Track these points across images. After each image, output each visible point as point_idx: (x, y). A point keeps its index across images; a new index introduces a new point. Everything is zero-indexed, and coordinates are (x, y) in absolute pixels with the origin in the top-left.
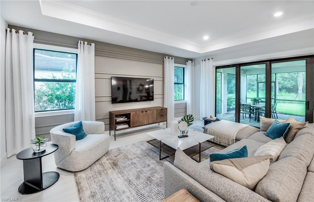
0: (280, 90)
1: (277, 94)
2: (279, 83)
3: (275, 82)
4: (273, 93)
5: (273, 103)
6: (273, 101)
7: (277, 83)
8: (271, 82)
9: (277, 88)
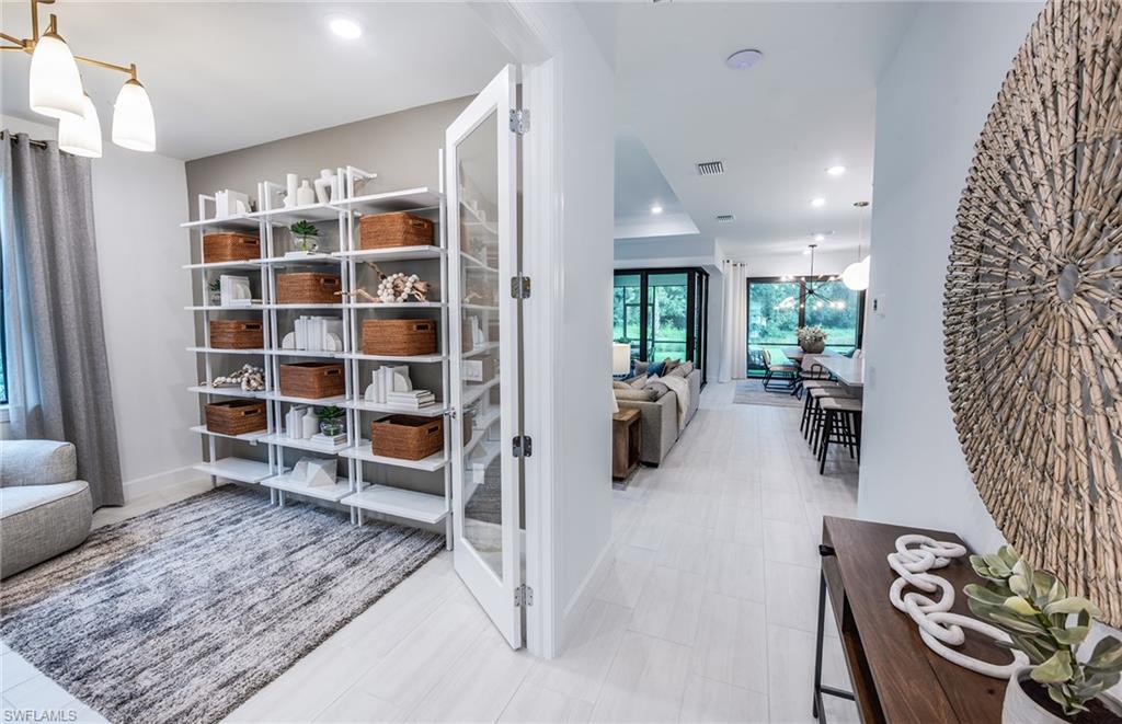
0: (663, 320)
1: (657, 331)
2: (661, 305)
3: (653, 305)
4: (649, 330)
5: (649, 347)
6: (650, 343)
7: (657, 305)
8: (647, 305)
9: (657, 318)
